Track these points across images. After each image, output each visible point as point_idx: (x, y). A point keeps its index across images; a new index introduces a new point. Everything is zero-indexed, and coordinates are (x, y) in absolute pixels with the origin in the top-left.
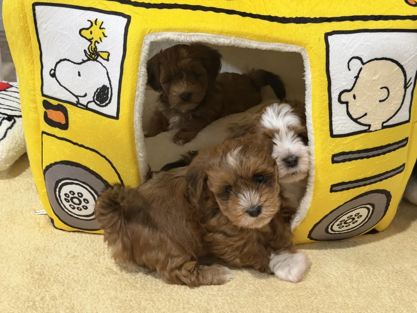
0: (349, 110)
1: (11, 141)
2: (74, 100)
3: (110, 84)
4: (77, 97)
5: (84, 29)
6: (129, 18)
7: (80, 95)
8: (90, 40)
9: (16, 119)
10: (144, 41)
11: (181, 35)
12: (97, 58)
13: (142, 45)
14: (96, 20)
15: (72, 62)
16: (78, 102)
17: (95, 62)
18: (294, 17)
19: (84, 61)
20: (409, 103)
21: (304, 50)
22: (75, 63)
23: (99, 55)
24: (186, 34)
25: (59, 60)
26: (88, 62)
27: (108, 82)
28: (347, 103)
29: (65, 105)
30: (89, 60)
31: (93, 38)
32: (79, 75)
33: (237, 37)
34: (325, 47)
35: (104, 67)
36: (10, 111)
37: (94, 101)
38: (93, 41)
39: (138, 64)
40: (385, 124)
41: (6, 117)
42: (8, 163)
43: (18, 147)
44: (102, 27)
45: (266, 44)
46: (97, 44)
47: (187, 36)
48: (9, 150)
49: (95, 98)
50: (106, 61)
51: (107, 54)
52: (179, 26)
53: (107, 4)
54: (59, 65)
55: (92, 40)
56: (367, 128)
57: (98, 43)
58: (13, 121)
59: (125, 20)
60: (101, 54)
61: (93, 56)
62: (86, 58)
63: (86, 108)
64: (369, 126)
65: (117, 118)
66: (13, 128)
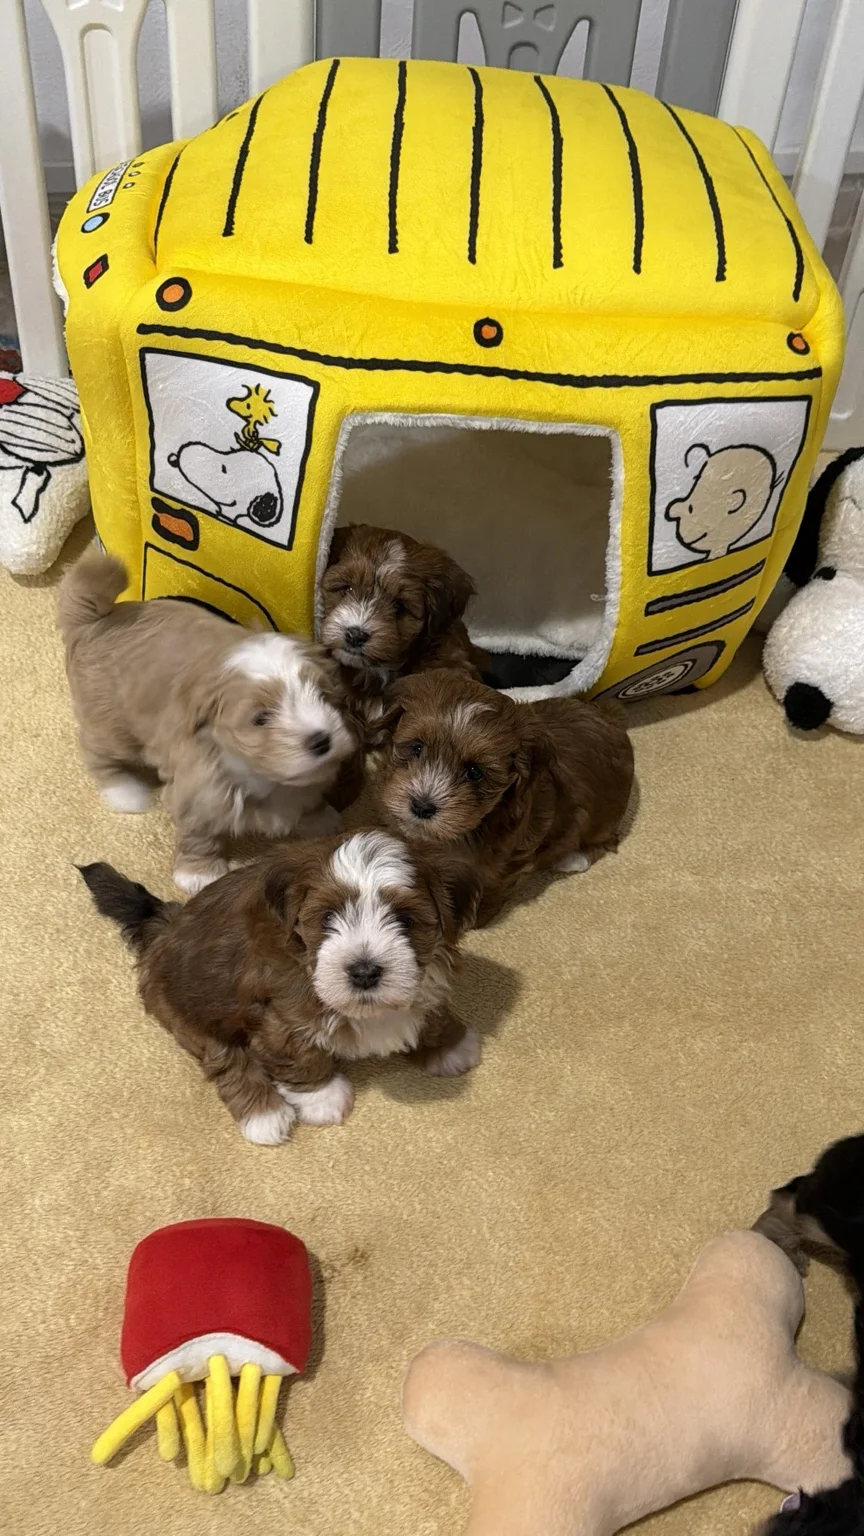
0: (681, 530)
1: (49, 518)
2: (213, 508)
3: (280, 492)
4: (218, 504)
5: (234, 399)
6: (316, 386)
7: (224, 502)
8: (246, 418)
9: (50, 469)
10: (342, 426)
11: (407, 418)
12: (258, 447)
13: (338, 433)
14: (258, 386)
15: (212, 449)
16: (219, 513)
17: (254, 454)
18: (601, 375)
19: (233, 451)
20: (774, 510)
21: (614, 432)
22: (216, 451)
23: (261, 444)
24: (417, 416)
25: (187, 442)
26: (242, 453)
27: (277, 489)
28: (678, 520)
29: (194, 512)
30: (242, 449)
31: (251, 416)
32: (224, 470)
33: (502, 416)
34: (650, 429)
35: (270, 464)
36: (36, 452)
37: (248, 515)
38: (252, 420)
39: (332, 464)
40: (732, 548)
41: (30, 465)
42: (49, 561)
43: (62, 526)
44: (268, 399)
45: (551, 426)
46: (258, 426)
47: (416, 420)
48: (49, 538)
49: (252, 510)
50: (274, 455)
51: (277, 444)
52: (403, 404)
53: (277, 360)
54: (185, 451)
55: (250, 419)
56: (703, 556)
57: (261, 424)
58: (45, 474)
59: (309, 391)
60: (265, 442)
61: (251, 445)
62: (237, 446)
63: (234, 523)
64: (708, 552)
65: (289, 547)
66: (48, 488)
